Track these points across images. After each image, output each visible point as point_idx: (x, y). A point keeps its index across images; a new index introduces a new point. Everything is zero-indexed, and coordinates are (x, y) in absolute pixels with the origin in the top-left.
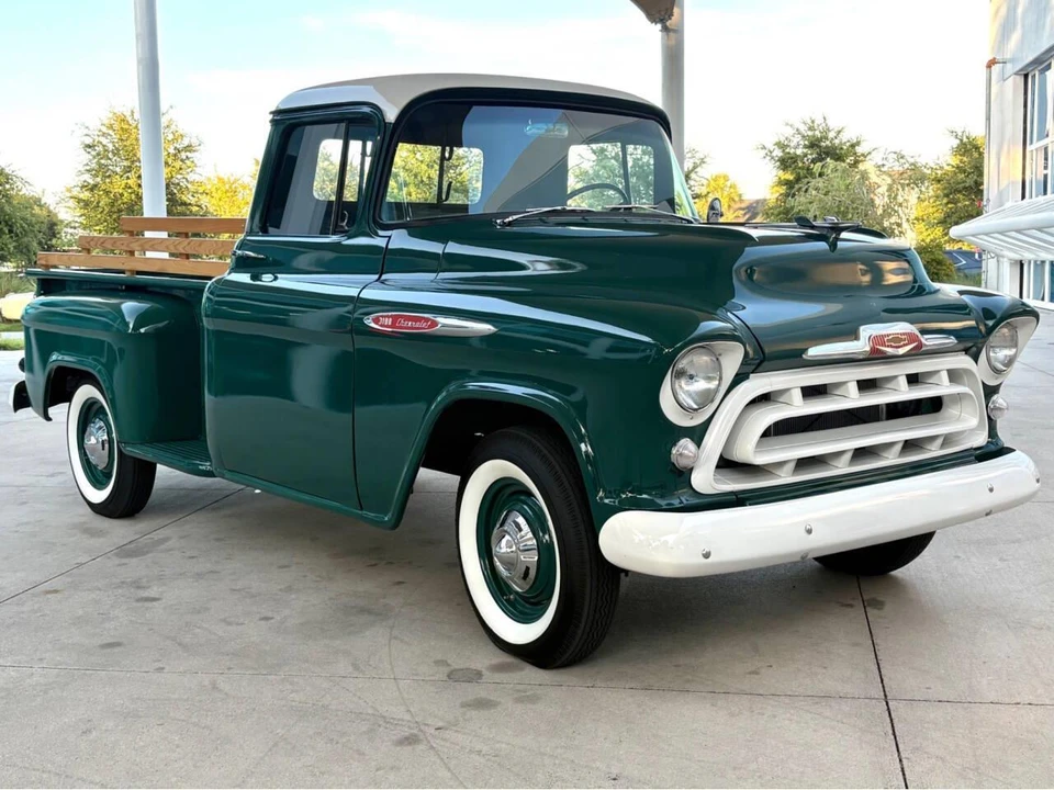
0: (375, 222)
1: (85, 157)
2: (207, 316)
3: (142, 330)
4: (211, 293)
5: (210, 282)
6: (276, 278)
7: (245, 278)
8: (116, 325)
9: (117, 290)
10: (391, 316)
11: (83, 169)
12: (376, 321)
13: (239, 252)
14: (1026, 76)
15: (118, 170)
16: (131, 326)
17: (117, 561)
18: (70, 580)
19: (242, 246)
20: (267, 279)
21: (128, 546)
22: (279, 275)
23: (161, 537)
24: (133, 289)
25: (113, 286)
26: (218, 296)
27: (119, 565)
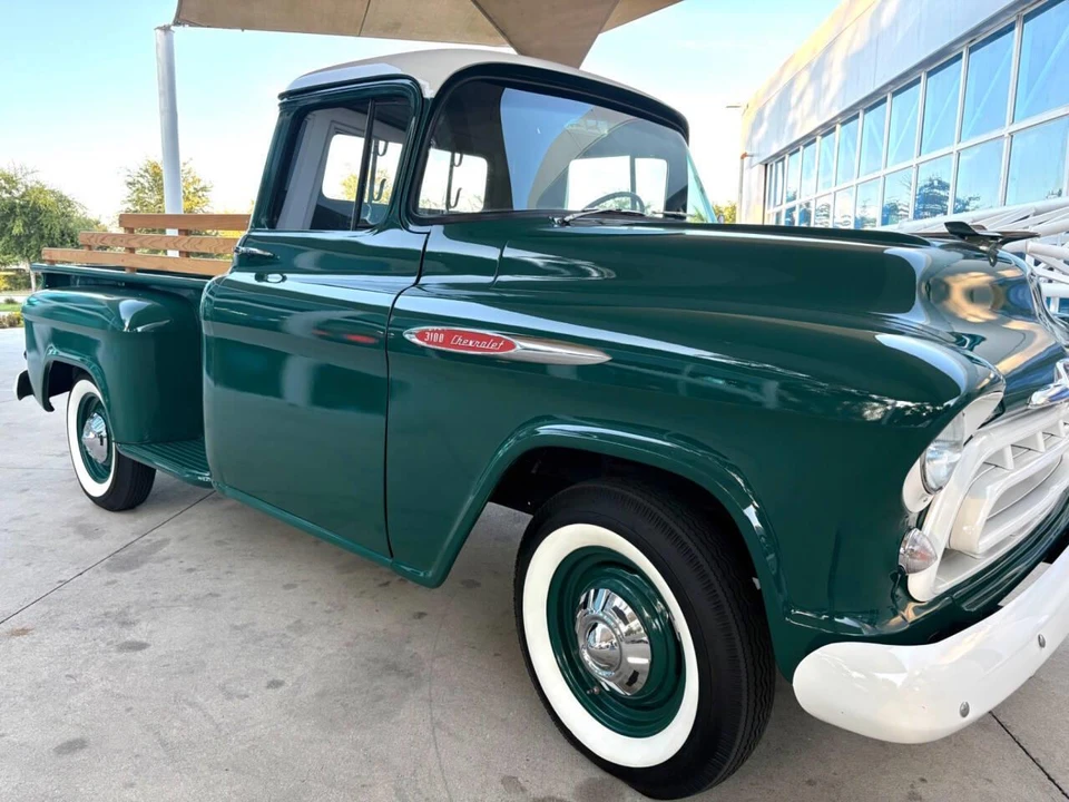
0: (408, 215)
1: (127, 191)
2: (206, 318)
3: (139, 329)
4: (211, 293)
5: (209, 282)
6: (284, 279)
7: (248, 278)
8: (111, 323)
9: (118, 287)
10: (443, 331)
11: (126, 199)
12: (421, 336)
13: (243, 249)
14: (766, 165)
15: (153, 201)
16: (127, 324)
17: (106, 577)
18: (45, 609)
19: (245, 242)
20: (273, 281)
21: (122, 553)
22: (288, 275)
23: (160, 538)
24: (132, 287)
25: (113, 283)
26: (218, 297)
27: (108, 583)
